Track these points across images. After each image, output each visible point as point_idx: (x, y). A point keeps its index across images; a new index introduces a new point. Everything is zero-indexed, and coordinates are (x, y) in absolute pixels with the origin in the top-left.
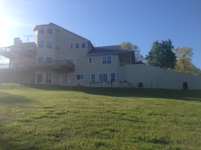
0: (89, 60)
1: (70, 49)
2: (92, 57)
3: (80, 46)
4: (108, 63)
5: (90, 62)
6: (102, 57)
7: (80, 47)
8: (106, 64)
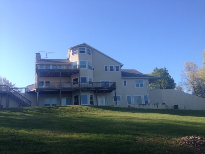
0: (123, 83)
1: (105, 71)
2: (126, 80)
3: (114, 68)
4: (140, 87)
5: (125, 84)
6: (135, 80)
7: (114, 70)
8: (139, 87)
